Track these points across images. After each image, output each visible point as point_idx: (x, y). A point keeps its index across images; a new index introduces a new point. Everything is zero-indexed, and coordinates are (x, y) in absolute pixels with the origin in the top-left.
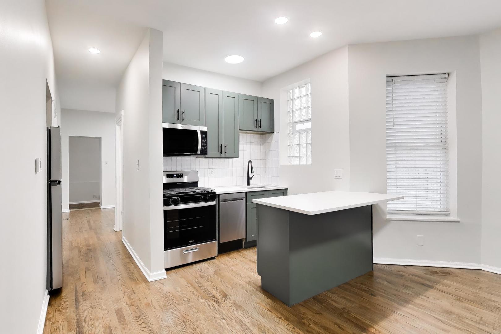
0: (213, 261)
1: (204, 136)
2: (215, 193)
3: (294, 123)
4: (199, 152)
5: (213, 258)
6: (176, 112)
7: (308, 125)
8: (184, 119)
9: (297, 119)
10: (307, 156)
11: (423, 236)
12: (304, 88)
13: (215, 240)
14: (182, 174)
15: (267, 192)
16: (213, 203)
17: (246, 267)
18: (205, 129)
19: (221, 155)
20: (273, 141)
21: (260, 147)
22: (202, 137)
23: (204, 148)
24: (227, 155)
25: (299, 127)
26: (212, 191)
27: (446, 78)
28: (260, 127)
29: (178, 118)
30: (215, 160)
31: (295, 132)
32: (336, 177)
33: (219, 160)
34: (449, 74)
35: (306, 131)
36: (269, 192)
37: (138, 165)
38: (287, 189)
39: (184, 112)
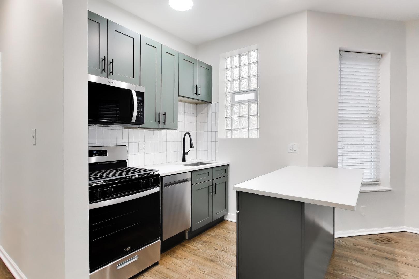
0: (156, 268)
1: (140, 99)
2: (158, 175)
3: (233, 93)
4: (133, 120)
5: (156, 264)
6: (101, 60)
7: (251, 96)
8: (112, 72)
9: (236, 89)
10: (249, 129)
11: (365, 206)
12: (246, 57)
13: (158, 239)
14: (106, 151)
15: (211, 169)
16: (157, 189)
17: (207, 272)
18: (141, 89)
19: (158, 126)
20: (210, 111)
21: (194, 119)
22: (138, 100)
23: (140, 115)
24: (166, 126)
25: (238, 98)
26: (155, 173)
27: (379, 58)
28: (200, 94)
29: (104, 70)
30: (151, 131)
31: (234, 103)
32: (290, 152)
33: (156, 132)
34: (382, 55)
35: (248, 102)
36: (213, 169)
37: (35, 137)
38: (228, 165)
39: (112, 62)
